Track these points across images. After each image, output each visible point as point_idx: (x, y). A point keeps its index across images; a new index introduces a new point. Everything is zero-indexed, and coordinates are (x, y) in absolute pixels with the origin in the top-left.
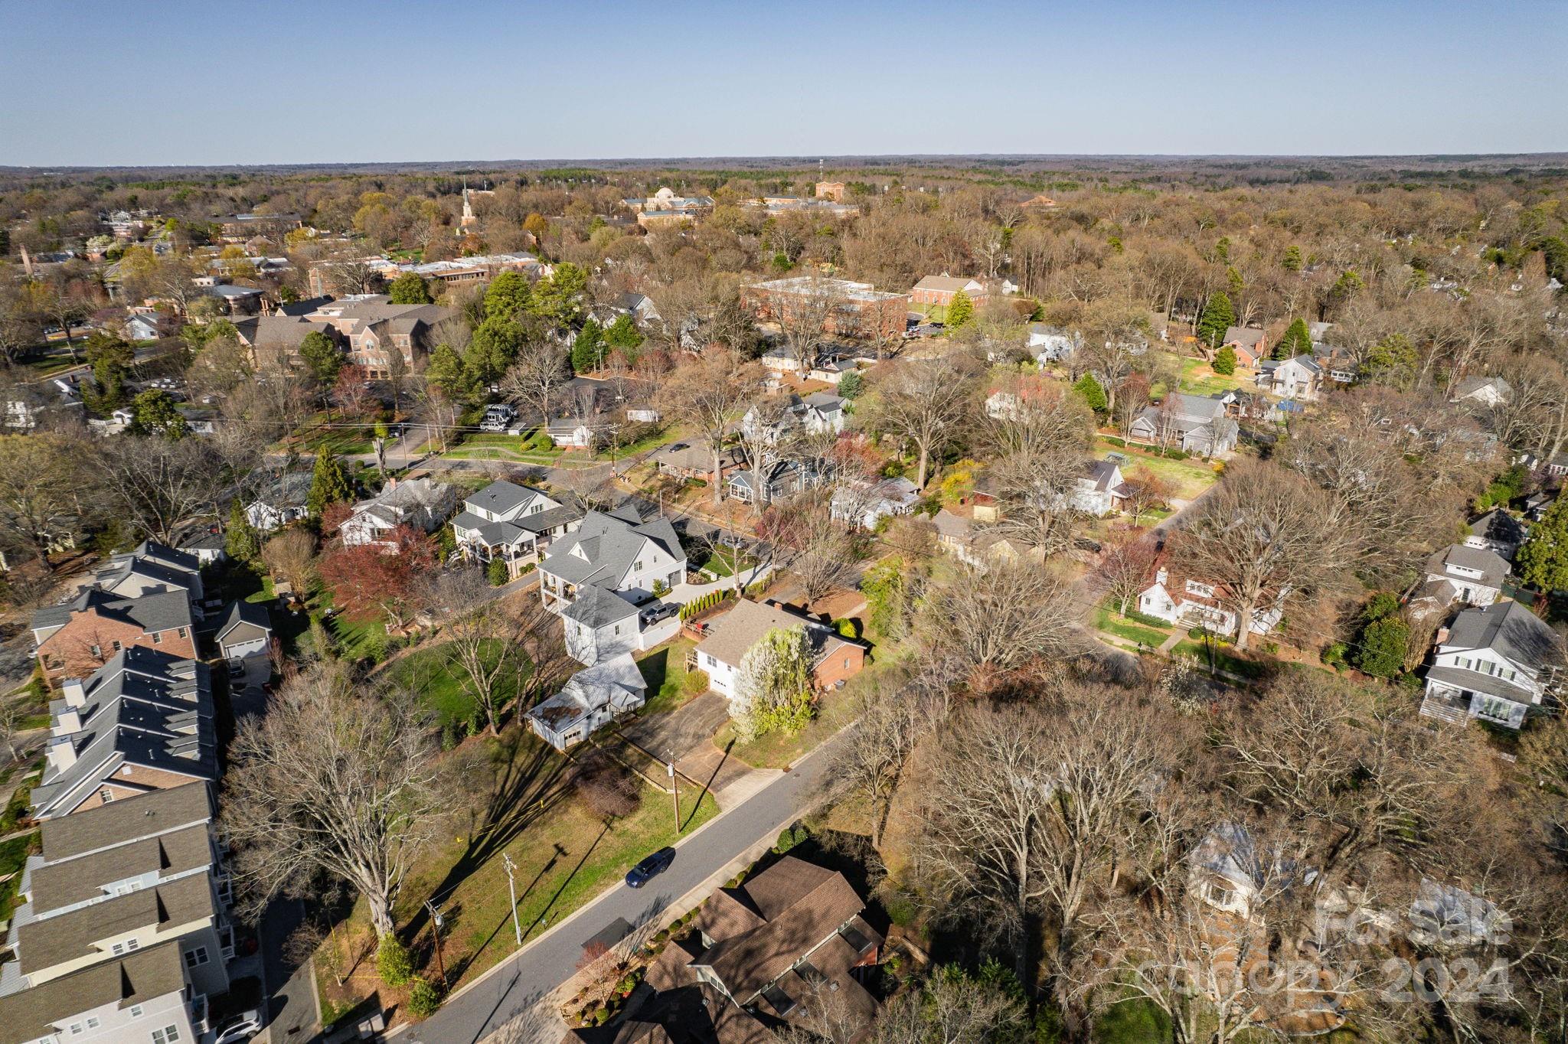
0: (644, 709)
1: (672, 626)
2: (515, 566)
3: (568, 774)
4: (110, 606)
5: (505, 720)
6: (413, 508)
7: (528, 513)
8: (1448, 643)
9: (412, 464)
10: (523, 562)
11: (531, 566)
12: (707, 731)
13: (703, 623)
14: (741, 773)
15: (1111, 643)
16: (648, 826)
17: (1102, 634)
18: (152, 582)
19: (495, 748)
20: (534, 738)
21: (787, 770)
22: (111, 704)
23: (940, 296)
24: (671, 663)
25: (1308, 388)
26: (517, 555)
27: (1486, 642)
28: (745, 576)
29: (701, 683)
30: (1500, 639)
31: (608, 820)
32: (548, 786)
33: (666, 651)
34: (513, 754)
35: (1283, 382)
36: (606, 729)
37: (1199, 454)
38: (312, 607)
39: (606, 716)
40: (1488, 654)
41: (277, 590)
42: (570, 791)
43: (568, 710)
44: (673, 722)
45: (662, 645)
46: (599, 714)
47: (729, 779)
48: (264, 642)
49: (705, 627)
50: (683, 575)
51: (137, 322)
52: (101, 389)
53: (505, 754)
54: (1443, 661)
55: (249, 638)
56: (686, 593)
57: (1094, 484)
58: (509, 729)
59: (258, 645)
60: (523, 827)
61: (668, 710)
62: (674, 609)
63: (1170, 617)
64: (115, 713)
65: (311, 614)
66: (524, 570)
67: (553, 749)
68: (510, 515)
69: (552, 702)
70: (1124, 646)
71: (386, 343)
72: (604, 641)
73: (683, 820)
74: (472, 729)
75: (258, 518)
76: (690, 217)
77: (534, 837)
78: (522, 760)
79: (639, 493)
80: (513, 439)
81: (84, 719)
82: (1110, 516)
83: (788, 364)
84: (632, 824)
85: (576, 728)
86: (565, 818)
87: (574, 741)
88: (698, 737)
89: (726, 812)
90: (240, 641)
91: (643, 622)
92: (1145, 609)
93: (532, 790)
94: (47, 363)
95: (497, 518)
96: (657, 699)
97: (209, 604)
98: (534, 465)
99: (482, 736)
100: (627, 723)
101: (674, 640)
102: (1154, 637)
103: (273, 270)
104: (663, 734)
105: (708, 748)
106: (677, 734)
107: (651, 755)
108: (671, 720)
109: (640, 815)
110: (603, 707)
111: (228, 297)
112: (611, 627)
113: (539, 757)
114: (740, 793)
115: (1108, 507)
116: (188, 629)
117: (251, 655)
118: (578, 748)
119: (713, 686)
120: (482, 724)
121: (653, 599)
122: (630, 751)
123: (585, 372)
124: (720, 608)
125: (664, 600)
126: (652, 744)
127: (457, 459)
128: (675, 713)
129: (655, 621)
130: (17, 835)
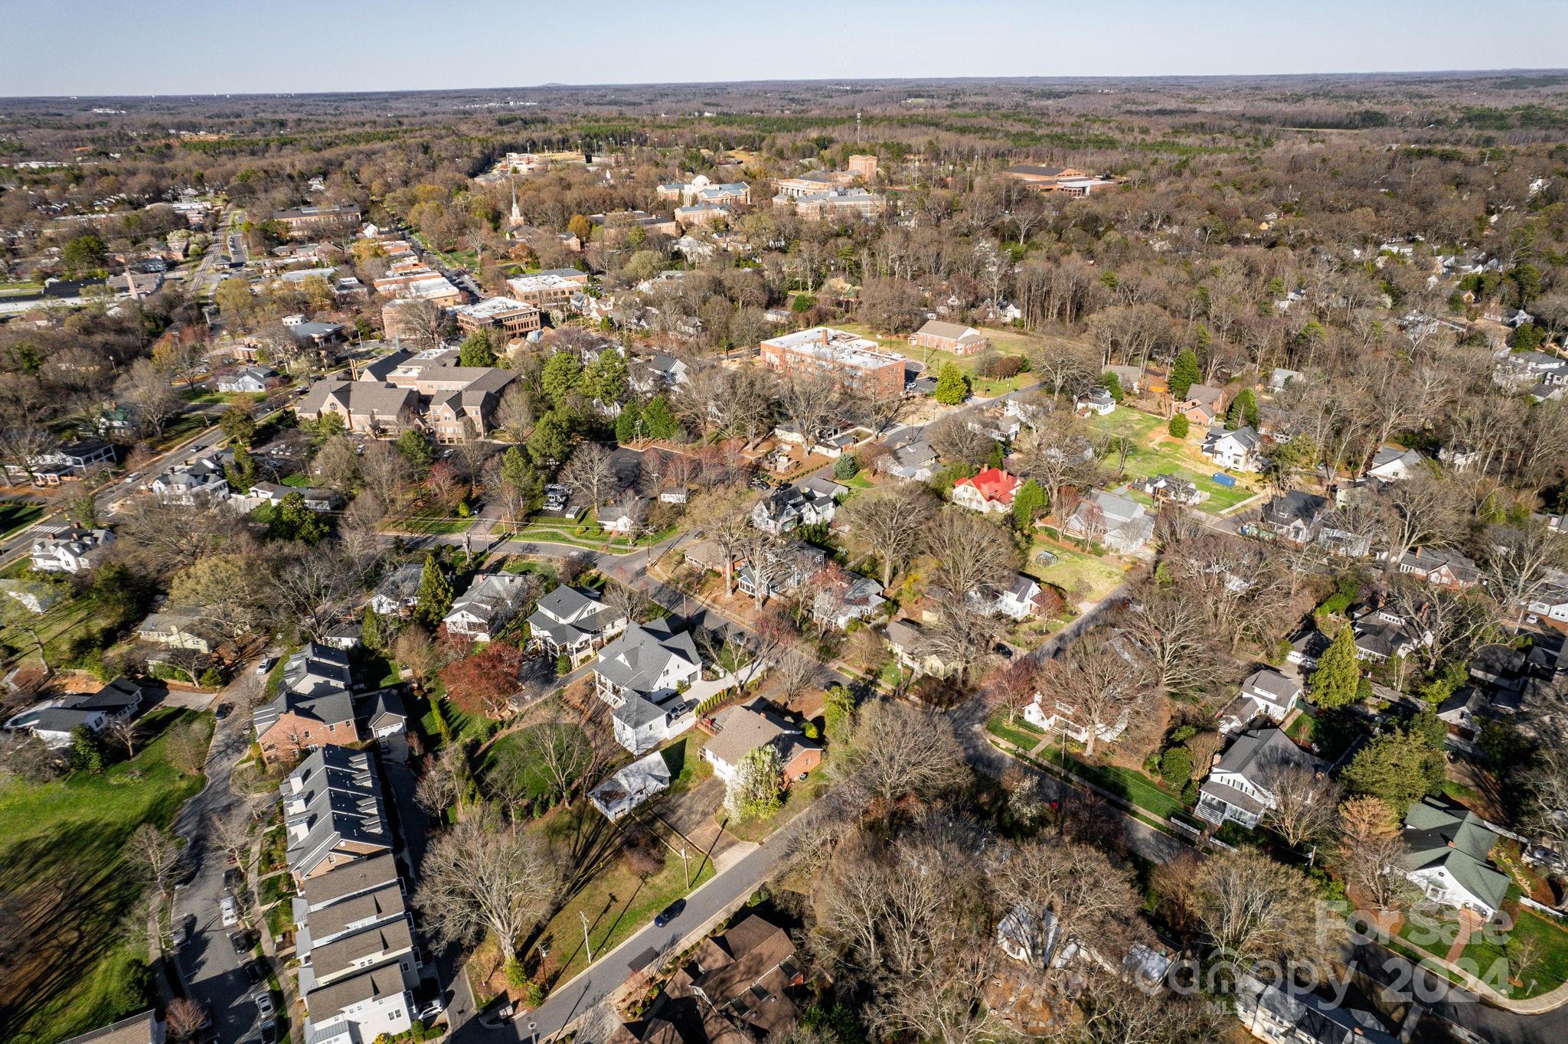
0: (668, 790)
1: (689, 720)
2: (575, 659)
3: (618, 841)
4: (300, 705)
5: (575, 794)
6: (497, 601)
7: (585, 615)
8: (1217, 766)
9: (491, 546)
10: (582, 655)
11: (588, 657)
12: (711, 810)
13: (712, 717)
14: (731, 844)
15: (998, 745)
16: (669, 881)
17: (993, 737)
18: (321, 679)
19: (567, 818)
20: (594, 810)
21: (761, 844)
22: (323, 795)
23: (940, 341)
24: (688, 752)
26: (578, 650)
27: (1239, 770)
28: (743, 673)
29: (708, 770)
30: (1252, 767)
31: (644, 877)
32: (604, 849)
33: (684, 742)
34: (580, 823)
36: (643, 807)
37: (1118, 550)
38: (430, 690)
39: (643, 797)
40: (1239, 777)
41: (405, 674)
42: (618, 853)
43: (617, 794)
44: (688, 802)
45: (682, 735)
46: (638, 796)
47: (723, 849)
48: (401, 725)
49: (713, 721)
50: (699, 675)
51: (247, 378)
52: (239, 468)
53: (575, 824)
55: (391, 724)
56: (703, 691)
57: (1016, 596)
58: (576, 803)
59: (397, 728)
60: (588, 880)
61: (684, 791)
62: (691, 705)
63: (1045, 725)
64: (328, 802)
65: (430, 697)
66: (583, 661)
67: (607, 820)
68: (572, 619)
69: (605, 786)
70: (1008, 750)
72: (642, 736)
73: (692, 877)
74: (552, 802)
75: (380, 605)
77: (596, 888)
78: (587, 828)
79: (668, 582)
80: (570, 521)
81: (307, 800)
82: (1028, 620)
83: (796, 437)
84: (659, 880)
85: (622, 806)
86: (616, 874)
87: (620, 815)
88: (705, 814)
89: (719, 874)
90: (386, 725)
91: (669, 718)
92: (1028, 718)
93: (594, 852)
94: (184, 427)
95: (562, 621)
96: (677, 781)
97: (356, 687)
98: (586, 549)
99: (559, 807)
100: (657, 802)
101: (691, 730)
102: (1029, 741)
103: (345, 292)
104: (681, 812)
105: (711, 823)
106: (690, 811)
107: (672, 828)
108: (686, 800)
109: (665, 873)
110: (640, 792)
111: (315, 336)
112: (646, 726)
113: (597, 826)
114: (730, 859)
115: (1027, 612)
116: (352, 721)
117: (392, 735)
118: (623, 819)
119: (716, 773)
120: (558, 799)
121: (676, 695)
122: (658, 824)
123: (626, 442)
124: (725, 704)
125: (686, 696)
126: (673, 819)
127: (525, 542)
128: (689, 795)
129: (677, 717)
130: (271, 875)
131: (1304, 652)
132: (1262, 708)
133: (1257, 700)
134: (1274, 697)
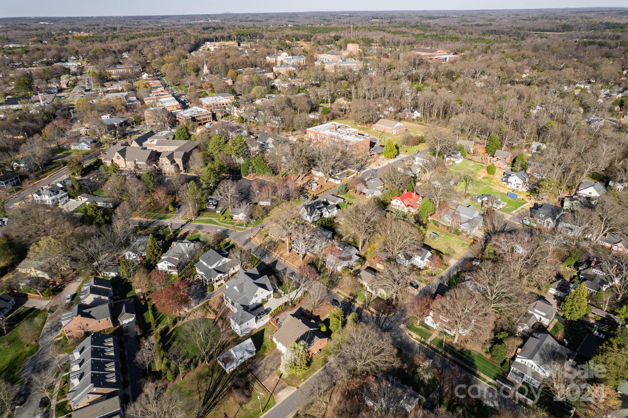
0: (255, 356)
1: (266, 319)
2: (216, 285)
3: (230, 384)
4: (85, 311)
5: (211, 357)
6: (181, 255)
7: (221, 264)
8: (520, 354)
9: (182, 226)
10: (219, 283)
11: (222, 284)
12: (275, 368)
13: (277, 318)
14: (283, 388)
15: (412, 336)
16: (253, 407)
17: (410, 332)
18: (97, 296)
19: (207, 370)
20: (220, 366)
21: (298, 388)
22: (88, 362)
23: (385, 128)
24: (266, 335)
25: (520, 186)
26: (217, 281)
27: (531, 358)
28: (292, 295)
29: (274, 346)
30: (537, 355)
31: (241, 404)
32: (223, 388)
33: (264, 330)
34: (213, 373)
35: (511, 183)
36: (243, 365)
37: (466, 232)
38: (149, 299)
39: (243, 360)
40: (531, 362)
41: (138, 291)
42: (230, 391)
43: (230, 359)
44: (264, 363)
45: (263, 326)
46: (241, 360)
47: (279, 390)
48: (133, 318)
49: (278, 319)
50: (272, 296)
51: (83, 144)
52: (73, 187)
53: (210, 373)
54: (517, 360)
55: (129, 318)
56: (274, 304)
57: (420, 258)
58: (212, 362)
59: (131, 320)
60: (215, 405)
61: (263, 357)
62: (267, 311)
63: (434, 326)
64: (90, 366)
65: (149, 303)
66: (219, 286)
67: (225, 372)
68: (214, 266)
69: (224, 355)
70: (417, 339)
71: (173, 162)
72: (243, 328)
73: (263, 406)
74: (200, 361)
75: (129, 256)
76: (294, 69)
77: (218, 410)
78: (216, 376)
79: (261, 246)
80: (218, 214)
81: (80, 364)
82: (426, 268)
83: (321, 174)
84: (248, 406)
85: (232, 366)
86: (228, 402)
87: (232, 369)
88: (272, 370)
89: (277, 404)
90: (126, 319)
91: (257, 319)
92: (426, 322)
93: (218, 389)
94: (53, 166)
95: (210, 267)
96: (260, 352)
97: (115, 297)
98: (225, 228)
99: (203, 364)
100: (249, 363)
101: (267, 324)
102: (427, 334)
103: (131, 103)
104: (260, 368)
105: (274, 376)
106: (265, 369)
107: (256, 378)
108: (263, 362)
109: (251, 402)
110: (241, 358)
111: (115, 124)
112: (246, 323)
113: (221, 375)
114: (283, 396)
115: (425, 264)
116: (109, 318)
117: (129, 323)
118: (233, 372)
119: (278, 347)
120: (203, 360)
121: (261, 305)
122: (249, 375)
123: (245, 175)
124: (283, 310)
125: (266, 306)
126: (256, 373)
127: (198, 224)
128: (265, 359)
129: (261, 317)
130: (63, 400)
131: (557, 289)
132: (538, 318)
133: (535, 314)
134: (544, 314)
